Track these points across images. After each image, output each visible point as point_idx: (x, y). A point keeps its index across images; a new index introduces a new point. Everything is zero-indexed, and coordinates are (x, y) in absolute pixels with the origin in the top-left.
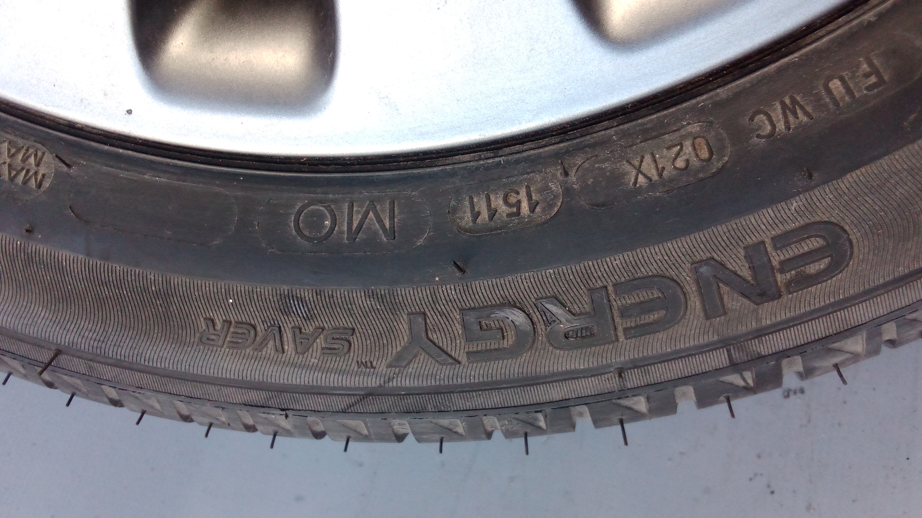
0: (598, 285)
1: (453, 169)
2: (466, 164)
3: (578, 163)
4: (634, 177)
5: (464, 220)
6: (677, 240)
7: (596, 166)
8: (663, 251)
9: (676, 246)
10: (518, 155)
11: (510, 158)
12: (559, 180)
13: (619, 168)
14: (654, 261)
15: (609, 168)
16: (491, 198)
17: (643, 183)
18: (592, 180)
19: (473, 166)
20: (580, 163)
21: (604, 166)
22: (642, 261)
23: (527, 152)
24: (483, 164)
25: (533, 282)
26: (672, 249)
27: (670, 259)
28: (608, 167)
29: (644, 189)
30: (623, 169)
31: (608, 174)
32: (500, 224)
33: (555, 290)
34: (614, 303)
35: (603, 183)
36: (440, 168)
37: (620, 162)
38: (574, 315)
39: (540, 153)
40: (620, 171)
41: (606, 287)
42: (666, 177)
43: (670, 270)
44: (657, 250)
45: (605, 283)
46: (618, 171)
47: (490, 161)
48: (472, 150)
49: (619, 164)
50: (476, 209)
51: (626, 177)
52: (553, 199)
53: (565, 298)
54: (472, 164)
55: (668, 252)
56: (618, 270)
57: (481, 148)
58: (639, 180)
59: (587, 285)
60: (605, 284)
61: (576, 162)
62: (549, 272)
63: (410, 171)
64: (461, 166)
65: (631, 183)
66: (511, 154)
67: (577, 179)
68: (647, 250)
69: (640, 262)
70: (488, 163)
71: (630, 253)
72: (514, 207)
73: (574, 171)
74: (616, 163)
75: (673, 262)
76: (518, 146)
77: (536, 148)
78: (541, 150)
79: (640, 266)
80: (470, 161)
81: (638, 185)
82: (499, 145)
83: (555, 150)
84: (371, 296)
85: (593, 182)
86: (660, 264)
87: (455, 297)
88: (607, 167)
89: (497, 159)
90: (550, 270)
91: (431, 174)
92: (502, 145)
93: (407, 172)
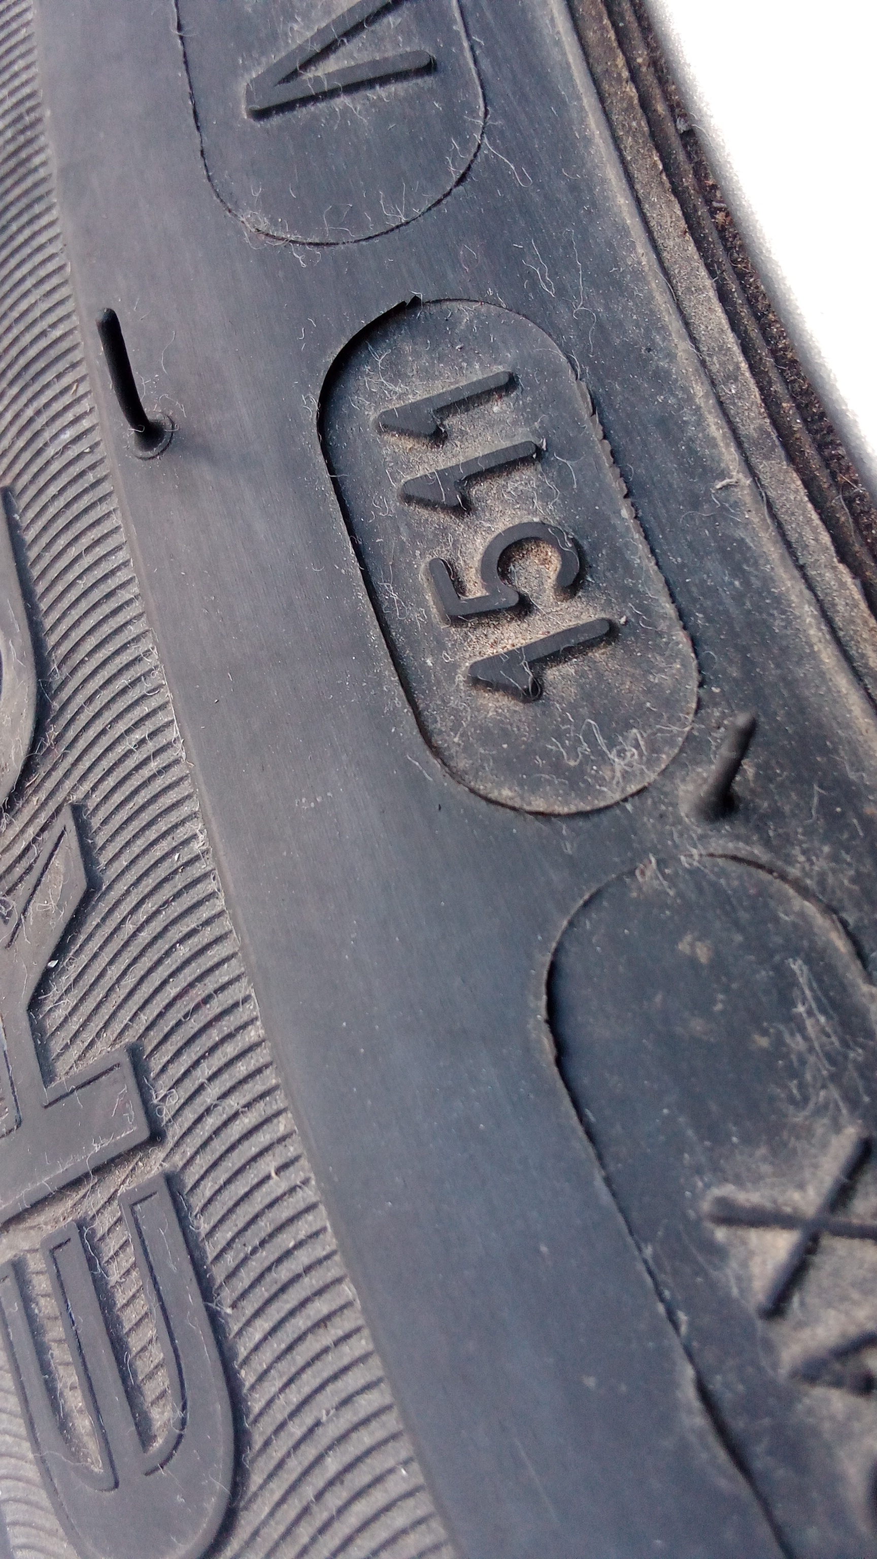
0: (162, 1093)
1: (638, 275)
2: (674, 324)
3: (789, 860)
4: (768, 1205)
5: (391, 380)
6: (435, 1524)
7: (797, 966)
8: (365, 1438)
9: (399, 1519)
10: (773, 551)
11: (755, 517)
12: (672, 776)
13: (806, 1099)
14: (307, 1390)
15: (797, 1043)
16: (516, 475)
17: (744, 1264)
18: (703, 953)
19: (671, 356)
20: (794, 872)
21: (801, 1009)
22: (300, 1323)
23: (801, 586)
24: (690, 399)
25: (146, 772)
26: (378, 1498)
27: (331, 1483)
28: (806, 1038)
29: (706, 1275)
30: (809, 1132)
31: (763, 1042)
32: (393, 543)
33: (121, 887)
34: (101, 1196)
35: (698, 1025)
36: (631, 221)
37: (853, 1102)
38: (34, 1004)
39: (814, 655)
40: (791, 1109)
41: (156, 1136)
42: (810, 1411)
43: (277, 1489)
44: (367, 1403)
45: (174, 1132)
46: (792, 1100)
47: (715, 427)
48: (754, 332)
49: (835, 1093)
50: (453, 422)
51: (762, 1151)
52: (557, 767)
53: (94, 946)
54: (683, 347)
55: (361, 1477)
56: (240, 1188)
57: (774, 375)
58: (754, 1237)
59: (155, 1036)
60: (170, 1134)
61: (796, 851)
62: (194, 837)
63: (589, 101)
64: (662, 301)
65: (727, 1190)
66: (774, 516)
67: (693, 872)
68: (361, 1345)
69: (292, 1313)
70: (700, 422)
71: (329, 1242)
72: (487, 588)
73: (743, 849)
74: (835, 1078)
75: (315, 1508)
76: (826, 538)
77: (833, 631)
78: (828, 656)
79: (275, 1312)
80: (694, 340)
81: (721, 1234)
82: (810, 451)
83: (847, 726)
84: (20, 126)
85: (693, 962)
86: (296, 1430)
87: (51, 451)
88: (802, 1029)
89: (730, 456)
90: (201, 837)
91: (591, 190)
92: (815, 463)
93: (581, 89)
